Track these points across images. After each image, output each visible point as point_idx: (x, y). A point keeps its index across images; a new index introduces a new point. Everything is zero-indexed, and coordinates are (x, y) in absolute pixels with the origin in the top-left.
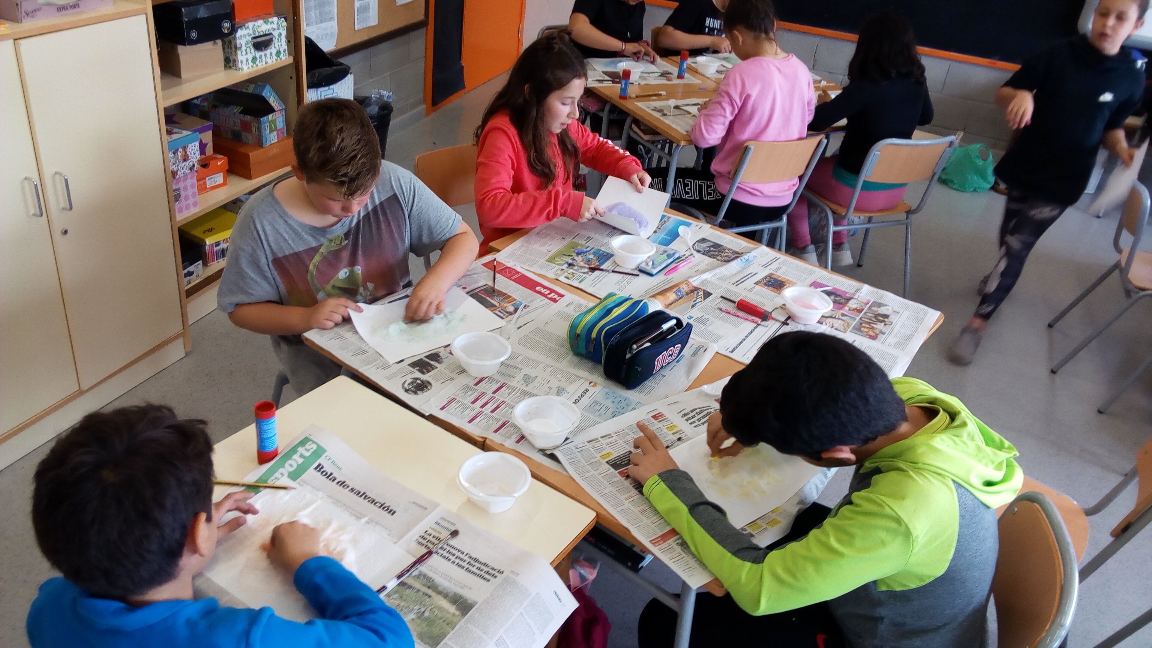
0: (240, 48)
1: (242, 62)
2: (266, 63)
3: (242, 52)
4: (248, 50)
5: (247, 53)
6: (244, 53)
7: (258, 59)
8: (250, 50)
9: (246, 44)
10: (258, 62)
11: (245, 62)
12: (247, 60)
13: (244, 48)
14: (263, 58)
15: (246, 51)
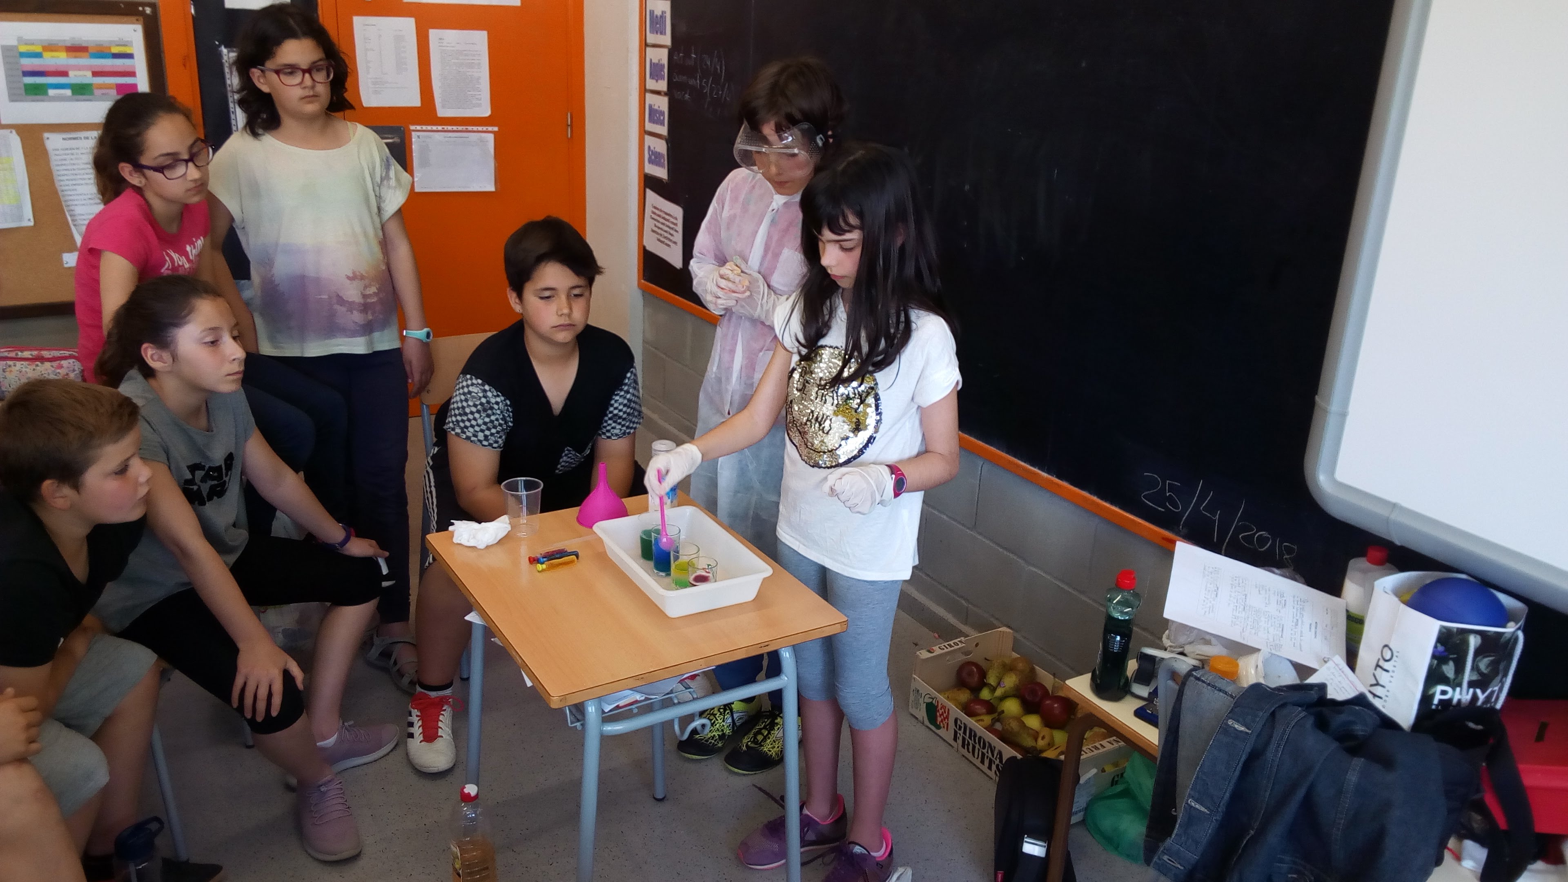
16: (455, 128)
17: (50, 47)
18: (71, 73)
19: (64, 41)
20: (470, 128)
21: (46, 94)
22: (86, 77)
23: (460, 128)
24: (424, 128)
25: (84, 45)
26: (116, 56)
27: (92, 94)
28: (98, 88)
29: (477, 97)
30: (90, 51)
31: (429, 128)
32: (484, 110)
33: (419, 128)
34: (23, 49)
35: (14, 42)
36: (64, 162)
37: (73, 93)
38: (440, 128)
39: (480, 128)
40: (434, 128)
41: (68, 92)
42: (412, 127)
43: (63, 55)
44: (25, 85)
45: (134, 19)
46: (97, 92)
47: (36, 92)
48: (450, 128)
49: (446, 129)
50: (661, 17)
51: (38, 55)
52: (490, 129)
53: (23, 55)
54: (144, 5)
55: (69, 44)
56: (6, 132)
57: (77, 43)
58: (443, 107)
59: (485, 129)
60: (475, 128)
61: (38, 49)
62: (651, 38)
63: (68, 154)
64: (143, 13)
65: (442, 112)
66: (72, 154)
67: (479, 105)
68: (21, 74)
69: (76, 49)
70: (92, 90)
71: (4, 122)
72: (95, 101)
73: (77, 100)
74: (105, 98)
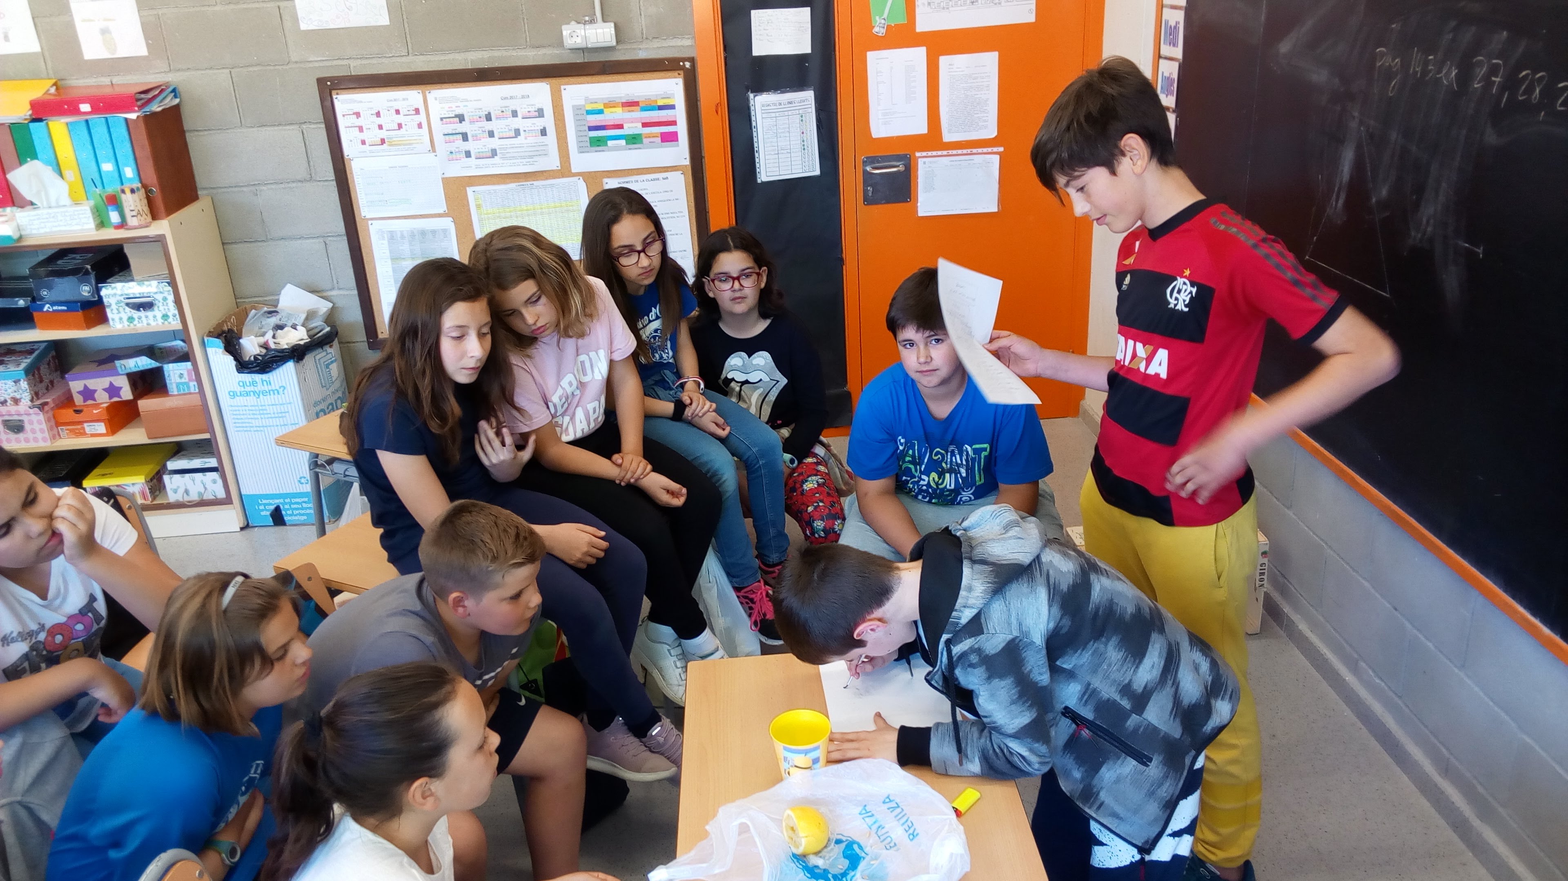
0: (110, 306)
1: (113, 320)
2: (148, 324)
3: (112, 310)
4: (121, 309)
5: (119, 312)
6: (115, 311)
7: (137, 320)
8: (124, 309)
9: (116, 304)
10: (136, 322)
11: (117, 320)
12: (121, 319)
13: (114, 307)
14: (144, 319)
15: (118, 309)
16: (960, 152)
17: (610, 104)
18: (625, 126)
19: (621, 98)
20: (975, 151)
21: (606, 145)
22: (636, 128)
23: (965, 151)
24: (930, 153)
25: (636, 100)
26: (661, 108)
27: (642, 143)
28: (646, 137)
29: (984, 118)
30: (641, 104)
31: (934, 153)
32: (991, 131)
33: (924, 154)
34: (589, 107)
35: (582, 102)
37: (627, 144)
38: (945, 153)
39: (985, 150)
40: (940, 153)
41: (623, 142)
42: (918, 154)
43: (619, 110)
44: (590, 138)
45: (676, 73)
46: (645, 141)
47: (598, 143)
48: (954, 152)
49: (950, 153)
50: (1175, 27)
51: (601, 112)
52: (995, 150)
53: (589, 112)
54: (684, 60)
55: (624, 101)
56: (575, 179)
57: (631, 99)
58: (949, 132)
59: (990, 150)
60: (980, 150)
61: (601, 107)
62: (1166, 50)
64: (683, 68)
65: (948, 137)
67: (986, 127)
68: (587, 129)
69: (631, 104)
70: (642, 139)
71: (574, 170)
72: (644, 148)
73: (630, 149)
74: (652, 145)
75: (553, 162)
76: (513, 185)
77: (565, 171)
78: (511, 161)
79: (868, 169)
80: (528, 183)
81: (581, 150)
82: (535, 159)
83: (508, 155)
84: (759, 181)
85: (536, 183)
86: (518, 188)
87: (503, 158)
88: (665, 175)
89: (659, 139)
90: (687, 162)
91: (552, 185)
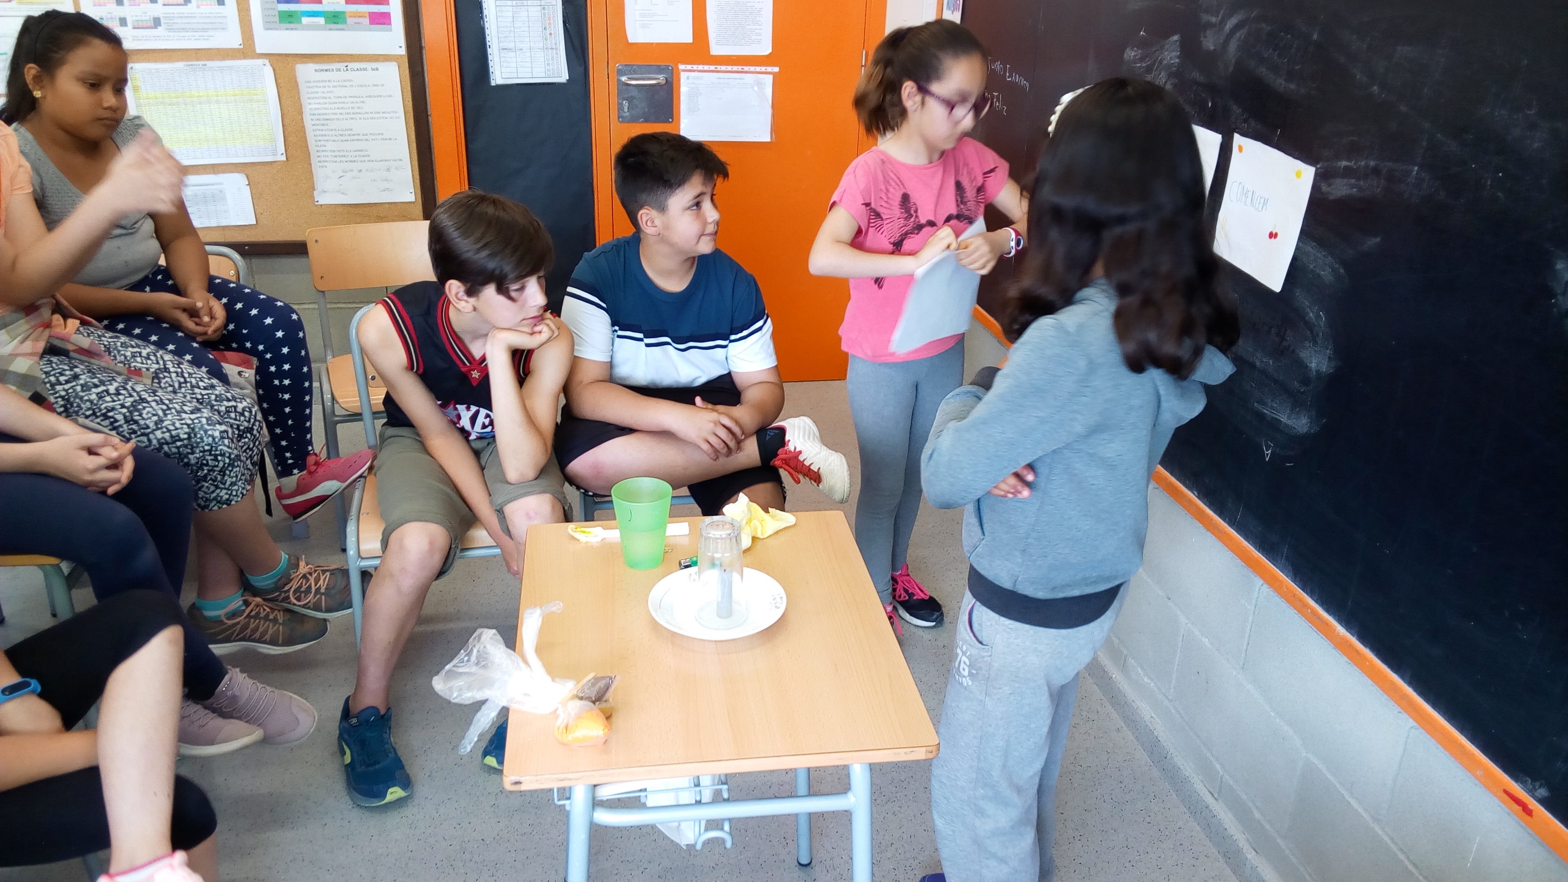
16: (729, 68)
20: (746, 68)
21: (300, 22)
23: (735, 68)
24: (695, 67)
28: (351, 16)
29: (756, 31)
31: (700, 67)
32: (766, 49)
33: (689, 67)
36: (316, 95)
37: (327, 22)
38: (712, 68)
39: (758, 69)
40: (706, 67)
42: (681, 67)
44: (279, 12)
46: (350, 21)
47: (290, 19)
48: (723, 68)
49: (719, 69)
52: (769, 69)
56: (260, 61)
58: (718, 43)
59: (763, 69)
60: (752, 69)
63: (320, 87)
65: (716, 49)
66: (324, 87)
67: (759, 42)
70: (345, 18)
71: (258, 51)
72: (348, 30)
73: (330, 29)
74: (357, 27)
75: (233, 39)
76: (180, 65)
77: (247, 51)
78: (179, 33)
79: (624, 79)
80: (201, 63)
81: (268, 26)
82: (210, 33)
83: (175, 26)
84: (493, 83)
85: (210, 64)
86: (188, 68)
87: (169, 30)
88: (375, 65)
89: (367, 21)
90: (403, 51)
91: (230, 68)
